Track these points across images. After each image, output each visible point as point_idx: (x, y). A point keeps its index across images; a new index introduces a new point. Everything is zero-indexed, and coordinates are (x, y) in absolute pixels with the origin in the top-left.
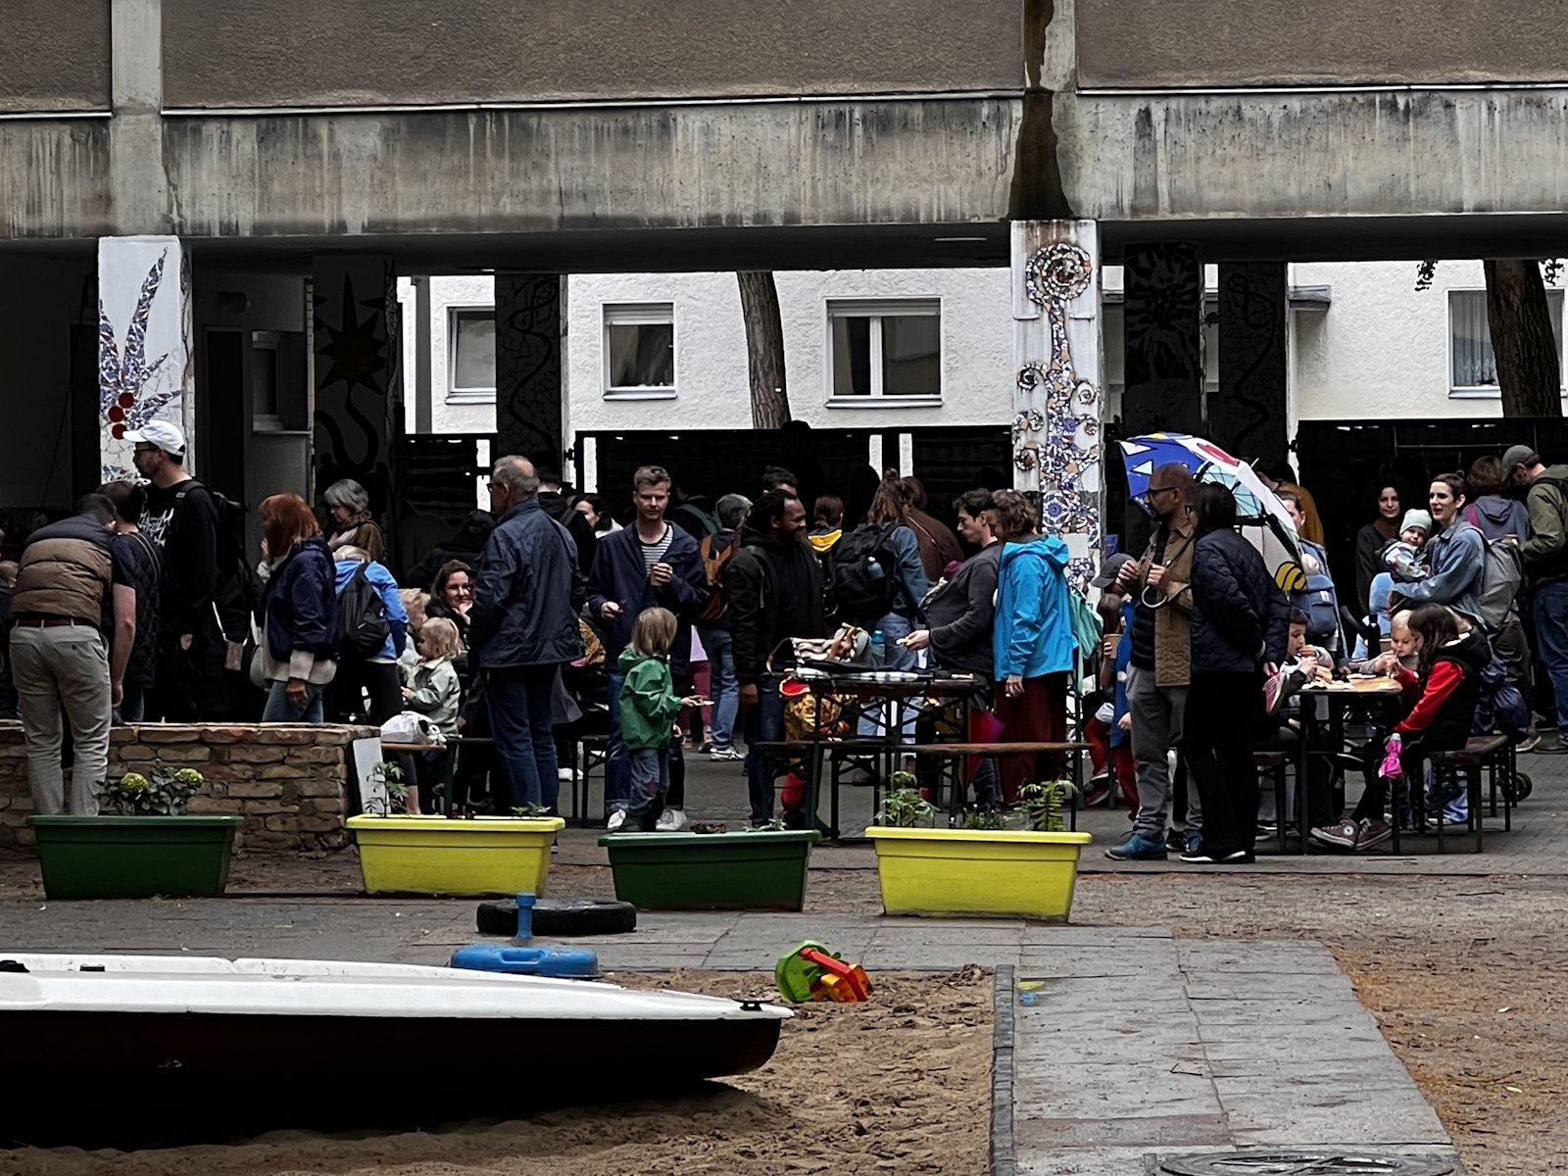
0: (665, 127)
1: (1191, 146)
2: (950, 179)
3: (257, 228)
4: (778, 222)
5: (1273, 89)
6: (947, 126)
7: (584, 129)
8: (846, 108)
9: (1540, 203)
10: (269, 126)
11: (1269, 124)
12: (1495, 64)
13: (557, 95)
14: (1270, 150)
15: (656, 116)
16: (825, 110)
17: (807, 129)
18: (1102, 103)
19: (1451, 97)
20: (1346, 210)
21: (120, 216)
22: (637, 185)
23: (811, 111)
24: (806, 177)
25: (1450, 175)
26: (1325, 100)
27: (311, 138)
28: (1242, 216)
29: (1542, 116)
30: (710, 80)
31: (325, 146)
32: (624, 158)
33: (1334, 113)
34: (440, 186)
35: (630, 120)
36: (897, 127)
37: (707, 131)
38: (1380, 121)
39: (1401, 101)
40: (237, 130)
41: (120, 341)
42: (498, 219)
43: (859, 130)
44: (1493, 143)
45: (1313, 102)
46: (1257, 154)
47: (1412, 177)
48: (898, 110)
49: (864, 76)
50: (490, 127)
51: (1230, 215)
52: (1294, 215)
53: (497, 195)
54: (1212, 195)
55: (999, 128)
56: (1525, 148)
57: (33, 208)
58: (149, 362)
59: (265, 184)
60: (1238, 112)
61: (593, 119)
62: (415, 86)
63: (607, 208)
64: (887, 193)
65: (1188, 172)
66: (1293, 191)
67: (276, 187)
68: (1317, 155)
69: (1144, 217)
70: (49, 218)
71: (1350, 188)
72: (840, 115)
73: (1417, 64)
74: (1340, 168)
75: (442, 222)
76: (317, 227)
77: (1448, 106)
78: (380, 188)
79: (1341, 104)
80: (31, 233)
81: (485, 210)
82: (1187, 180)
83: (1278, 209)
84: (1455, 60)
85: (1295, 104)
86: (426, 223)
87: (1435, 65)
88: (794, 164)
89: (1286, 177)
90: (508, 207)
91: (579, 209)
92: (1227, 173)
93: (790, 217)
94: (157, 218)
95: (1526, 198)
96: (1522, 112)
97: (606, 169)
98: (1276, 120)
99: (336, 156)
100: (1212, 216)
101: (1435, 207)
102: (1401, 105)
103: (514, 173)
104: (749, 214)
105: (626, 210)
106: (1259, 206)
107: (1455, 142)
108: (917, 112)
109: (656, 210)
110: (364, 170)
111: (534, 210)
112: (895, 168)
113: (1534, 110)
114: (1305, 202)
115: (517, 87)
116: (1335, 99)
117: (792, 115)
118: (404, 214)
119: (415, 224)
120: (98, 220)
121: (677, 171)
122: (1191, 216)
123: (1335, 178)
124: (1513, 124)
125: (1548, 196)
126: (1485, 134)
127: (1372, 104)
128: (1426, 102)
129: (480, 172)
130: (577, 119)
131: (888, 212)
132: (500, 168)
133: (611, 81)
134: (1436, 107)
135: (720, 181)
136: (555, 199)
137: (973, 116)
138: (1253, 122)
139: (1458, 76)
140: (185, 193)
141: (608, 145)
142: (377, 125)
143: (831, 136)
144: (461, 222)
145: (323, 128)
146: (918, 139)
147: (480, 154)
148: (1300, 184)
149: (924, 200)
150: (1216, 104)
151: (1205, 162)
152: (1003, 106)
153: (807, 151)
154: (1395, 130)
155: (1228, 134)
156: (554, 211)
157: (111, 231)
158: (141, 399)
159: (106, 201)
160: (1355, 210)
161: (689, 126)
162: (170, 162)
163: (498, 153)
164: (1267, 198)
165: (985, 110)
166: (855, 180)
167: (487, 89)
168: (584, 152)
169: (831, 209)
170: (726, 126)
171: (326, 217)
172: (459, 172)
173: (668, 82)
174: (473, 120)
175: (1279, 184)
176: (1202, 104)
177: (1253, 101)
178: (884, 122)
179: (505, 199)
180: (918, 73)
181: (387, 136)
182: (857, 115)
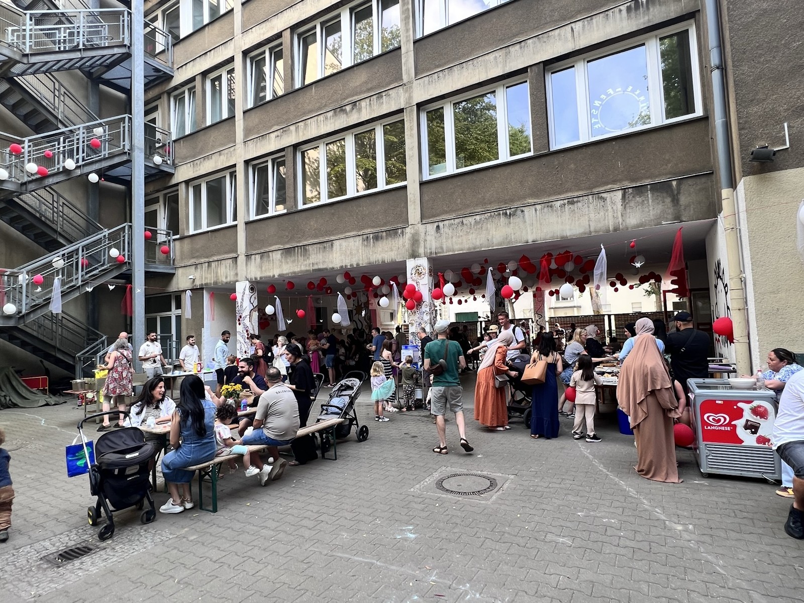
0: (332, 245)
1: (450, 234)
2: (392, 250)
3: (261, 278)
4: (355, 266)
5: (471, 215)
6: (391, 237)
7: (317, 248)
8: (369, 235)
9: (553, 237)
10: (262, 255)
11: (471, 224)
12: (537, 197)
13: (312, 241)
14: (471, 232)
15: (330, 243)
16: (365, 236)
17: (361, 241)
18: (427, 225)
19: (523, 208)
20: (493, 247)
21: (239, 278)
22: (327, 260)
23: (361, 237)
24: (361, 254)
25: (524, 232)
26: (486, 215)
27: (269, 256)
28: (464, 252)
29: (552, 210)
30: (342, 233)
31: (271, 258)
32: (324, 254)
33: (489, 219)
34: (291, 265)
35: (325, 245)
36: (380, 238)
37: (340, 245)
38: (502, 218)
39: (508, 212)
40: (257, 256)
41: (239, 305)
42: (301, 271)
43: (372, 240)
44: (537, 221)
45: (483, 216)
46: (468, 233)
47: (512, 234)
48: (380, 234)
49: (373, 227)
50: (299, 250)
51: (461, 252)
52: (478, 250)
53: (301, 266)
54: (456, 247)
55: (403, 236)
56: (547, 220)
57: (226, 278)
58: (244, 308)
59: (261, 269)
60: (462, 222)
61: (318, 245)
62: (287, 243)
63: (321, 266)
64: (378, 256)
65: (450, 241)
66: (478, 243)
67: (263, 268)
68: (484, 232)
69: (439, 255)
70: (228, 280)
71: (494, 240)
72: (368, 237)
73: (512, 201)
74: (491, 234)
75: (291, 273)
76: (270, 277)
77: (522, 211)
78: (280, 266)
79: (491, 216)
80: (226, 283)
81: (299, 270)
82: (449, 243)
83: (474, 248)
84: (524, 198)
85: (478, 218)
86: (288, 274)
87: (519, 200)
88: (358, 251)
89: (476, 239)
90: (303, 268)
91: (316, 267)
92: (460, 240)
93: (358, 265)
94: (244, 277)
95: (548, 237)
96: (546, 209)
97: (321, 257)
98: (473, 223)
99: (273, 260)
100: (456, 253)
101: (520, 242)
102: (508, 214)
103: (304, 260)
104: (349, 265)
105: (324, 267)
106: (469, 249)
107: (525, 222)
108: (384, 234)
109: (331, 266)
110: (278, 262)
111: (308, 268)
112: (380, 249)
113: (550, 209)
114: (481, 245)
115: (305, 240)
116: (489, 214)
117: (357, 239)
118: (285, 272)
119: (286, 274)
120: (235, 279)
121: (334, 256)
122: (451, 253)
123: (490, 238)
124: (543, 214)
125: (555, 235)
126: (534, 218)
127: (500, 214)
128: (515, 211)
129: (298, 260)
130: (315, 246)
131: (378, 261)
132: (301, 259)
133: (322, 236)
134: (519, 212)
135: (343, 257)
136: (311, 265)
137: (396, 233)
138: (466, 225)
139: (526, 202)
140: (249, 271)
141: (321, 251)
142: (280, 252)
143: (365, 243)
144: (294, 273)
145: (270, 254)
146: (385, 241)
147: (298, 256)
148: (480, 240)
149: (386, 256)
150: (457, 221)
151: (454, 238)
152: (404, 229)
153: (360, 247)
154: (507, 220)
155: (460, 228)
156: (311, 268)
157: (237, 281)
158: (242, 317)
159: (237, 274)
160: (496, 246)
161: (337, 244)
162: (246, 264)
163: (301, 256)
164: (471, 246)
165: (400, 231)
166: (371, 253)
167: (299, 242)
168: (317, 253)
169: (366, 261)
170: (344, 243)
171: (271, 274)
172: (294, 261)
173: (333, 235)
174: (296, 248)
175: (474, 241)
176: (452, 220)
177: (466, 218)
178: (377, 238)
179: (302, 266)
180: (385, 224)
181: (282, 254)
182: (371, 237)
